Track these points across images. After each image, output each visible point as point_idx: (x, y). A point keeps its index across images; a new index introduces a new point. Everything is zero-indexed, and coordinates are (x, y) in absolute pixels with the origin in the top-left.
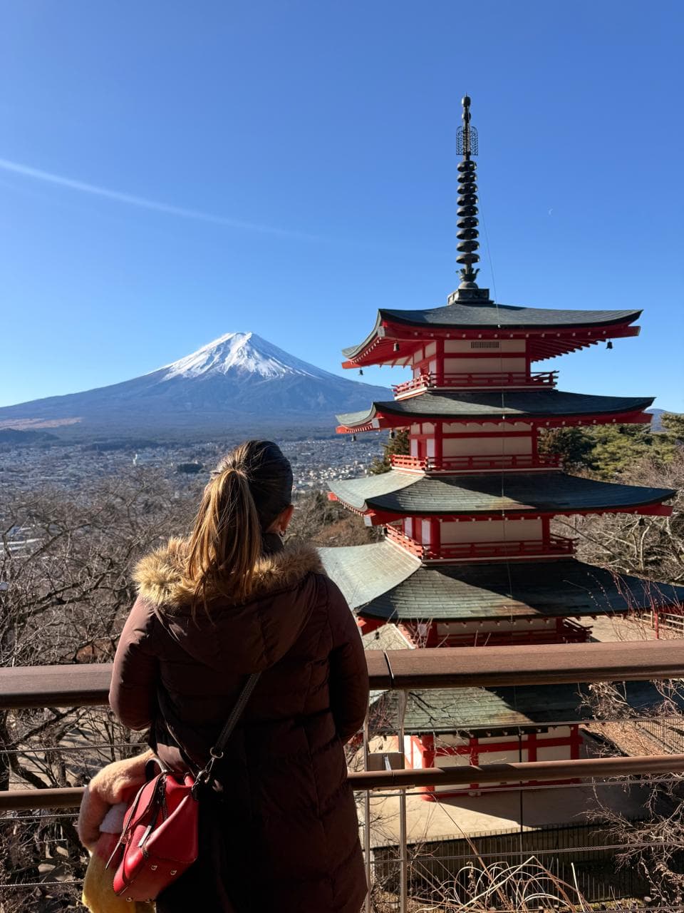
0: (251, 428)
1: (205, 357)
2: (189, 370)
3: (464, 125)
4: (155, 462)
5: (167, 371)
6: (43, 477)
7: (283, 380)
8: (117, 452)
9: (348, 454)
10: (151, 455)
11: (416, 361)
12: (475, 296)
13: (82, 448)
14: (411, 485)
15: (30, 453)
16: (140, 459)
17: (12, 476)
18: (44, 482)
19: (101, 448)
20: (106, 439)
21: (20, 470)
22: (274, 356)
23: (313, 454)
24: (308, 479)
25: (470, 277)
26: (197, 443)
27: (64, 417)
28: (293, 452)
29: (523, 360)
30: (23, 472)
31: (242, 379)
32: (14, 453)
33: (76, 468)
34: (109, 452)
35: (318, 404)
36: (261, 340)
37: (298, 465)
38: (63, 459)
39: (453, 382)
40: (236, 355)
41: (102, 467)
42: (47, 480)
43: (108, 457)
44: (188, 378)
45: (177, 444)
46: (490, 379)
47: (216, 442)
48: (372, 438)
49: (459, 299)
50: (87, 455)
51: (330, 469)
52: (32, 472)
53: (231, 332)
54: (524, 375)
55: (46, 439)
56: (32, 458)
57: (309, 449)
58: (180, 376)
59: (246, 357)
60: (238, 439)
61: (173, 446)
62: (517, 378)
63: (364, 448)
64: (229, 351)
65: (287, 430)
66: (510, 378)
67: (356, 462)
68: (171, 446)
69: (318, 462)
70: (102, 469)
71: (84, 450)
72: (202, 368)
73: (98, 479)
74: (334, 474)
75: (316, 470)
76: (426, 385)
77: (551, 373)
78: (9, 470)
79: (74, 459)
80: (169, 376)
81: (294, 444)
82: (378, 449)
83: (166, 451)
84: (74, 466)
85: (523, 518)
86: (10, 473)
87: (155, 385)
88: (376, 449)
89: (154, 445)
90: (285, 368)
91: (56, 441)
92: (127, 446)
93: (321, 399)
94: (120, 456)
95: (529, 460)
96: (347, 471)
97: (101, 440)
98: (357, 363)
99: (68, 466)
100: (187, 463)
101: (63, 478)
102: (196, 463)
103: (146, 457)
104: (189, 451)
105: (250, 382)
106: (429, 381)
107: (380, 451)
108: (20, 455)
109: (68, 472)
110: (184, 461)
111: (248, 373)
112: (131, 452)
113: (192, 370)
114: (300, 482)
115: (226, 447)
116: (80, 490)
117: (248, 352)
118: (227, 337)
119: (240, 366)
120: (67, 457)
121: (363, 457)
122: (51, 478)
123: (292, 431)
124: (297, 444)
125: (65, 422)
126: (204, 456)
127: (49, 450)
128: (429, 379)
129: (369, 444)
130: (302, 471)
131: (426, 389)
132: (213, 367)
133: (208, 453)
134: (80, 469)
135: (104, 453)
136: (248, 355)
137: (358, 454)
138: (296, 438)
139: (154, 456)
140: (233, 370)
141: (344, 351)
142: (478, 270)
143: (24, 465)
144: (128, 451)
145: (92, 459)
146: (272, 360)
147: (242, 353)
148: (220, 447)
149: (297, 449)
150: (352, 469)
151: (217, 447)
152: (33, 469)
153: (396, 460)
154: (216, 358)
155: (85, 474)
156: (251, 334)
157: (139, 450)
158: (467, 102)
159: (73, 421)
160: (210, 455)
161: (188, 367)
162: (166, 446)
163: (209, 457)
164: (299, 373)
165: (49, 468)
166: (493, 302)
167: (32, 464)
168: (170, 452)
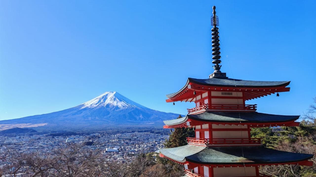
0: (114, 127)
1: (98, 100)
2: (91, 105)
3: (214, 15)
4: (75, 141)
5: (83, 105)
6: (28, 147)
7: (127, 109)
8: (60, 137)
9: (151, 138)
10: (73, 138)
11: (197, 100)
12: (220, 75)
13: (46, 135)
14: (202, 151)
15: (24, 137)
16: (69, 139)
17: (16, 147)
18: (29, 149)
19: (54, 135)
20: (56, 132)
21: (19, 144)
22: (124, 100)
23: (137, 138)
24: (135, 148)
25: (218, 68)
26: (92, 133)
27: (40, 123)
28: (130, 137)
29: (242, 100)
30: (20, 145)
31: (111, 109)
32: (18, 137)
33: (43, 144)
34: (57, 137)
35: (140, 118)
36: (119, 94)
37: (131, 142)
38: (38, 140)
39: (216, 108)
40: (109, 100)
41: (53, 143)
42: (30, 148)
43: (56, 139)
44: (90, 108)
45: (84, 134)
46: (230, 107)
47: (99, 133)
48: (160, 132)
49: (215, 76)
50: (48, 138)
51: (144, 144)
52: (24, 145)
53: (108, 91)
54: (243, 106)
55: (32, 131)
56: (25, 139)
57: (136, 136)
58: (88, 107)
59: (113, 100)
60: (108, 132)
61: (82, 134)
62: (240, 107)
63: (157, 136)
64: (107, 98)
65: (128, 128)
66: (238, 106)
67: (154, 141)
68: (81, 134)
69: (139, 141)
70: (53, 144)
71: (46, 136)
72: (96, 104)
73: (51, 148)
74: (146, 146)
75: (138, 144)
76: (205, 109)
77: (254, 105)
78: (15, 144)
79: (42, 140)
80: (83, 108)
81: (130, 134)
82: (163, 136)
83: (79, 136)
84: (42, 142)
85: (252, 166)
86: (15, 146)
87: (78, 110)
88: (162, 136)
89: (75, 134)
90: (127, 105)
91: (35, 133)
92: (64, 134)
93: (141, 116)
94: (61, 138)
95: (247, 141)
96: (151, 145)
97: (54, 132)
98: (172, 100)
99: (39, 142)
100: (88, 141)
101: (37, 147)
102: (91, 141)
103: (71, 139)
104: (88, 136)
105: (114, 110)
106: (206, 107)
107: (163, 137)
108: (20, 138)
109: (39, 145)
110: (86, 140)
111: (114, 106)
112: (65, 137)
113: (92, 105)
114: (132, 149)
115: (104, 135)
116: (43, 152)
117: (114, 98)
118: (106, 93)
119: (111, 104)
120: (39, 139)
121: (157, 139)
122: (32, 147)
123: (129, 129)
124: (131, 134)
125: (40, 125)
126: (95, 138)
127: (32, 136)
128: (206, 106)
129: (159, 134)
130: (133, 145)
131: (205, 110)
132: (100, 104)
133: (96, 137)
134: (44, 144)
135: (55, 137)
136: (114, 100)
137: (155, 138)
138: (131, 131)
139: (75, 138)
140: (108, 105)
141: (167, 95)
142: (221, 66)
143: (22, 142)
144: (65, 136)
145: (50, 140)
146: (123, 102)
147: (112, 99)
148: (101, 135)
149: (131, 136)
150: (152, 144)
151: (100, 135)
152: (25, 144)
153: (189, 140)
154: (102, 101)
155: (46, 146)
156: (115, 92)
157: (69, 136)
158: (215, 8)
159: (43, 125)
160: (97, 138)
161: (91, 104)
162: (80, 135)
163: (97, 139)
164: (133, 107)
165: (31, 144)
166: (228, 77)
167: (25, 141)
168: (81, 137)
